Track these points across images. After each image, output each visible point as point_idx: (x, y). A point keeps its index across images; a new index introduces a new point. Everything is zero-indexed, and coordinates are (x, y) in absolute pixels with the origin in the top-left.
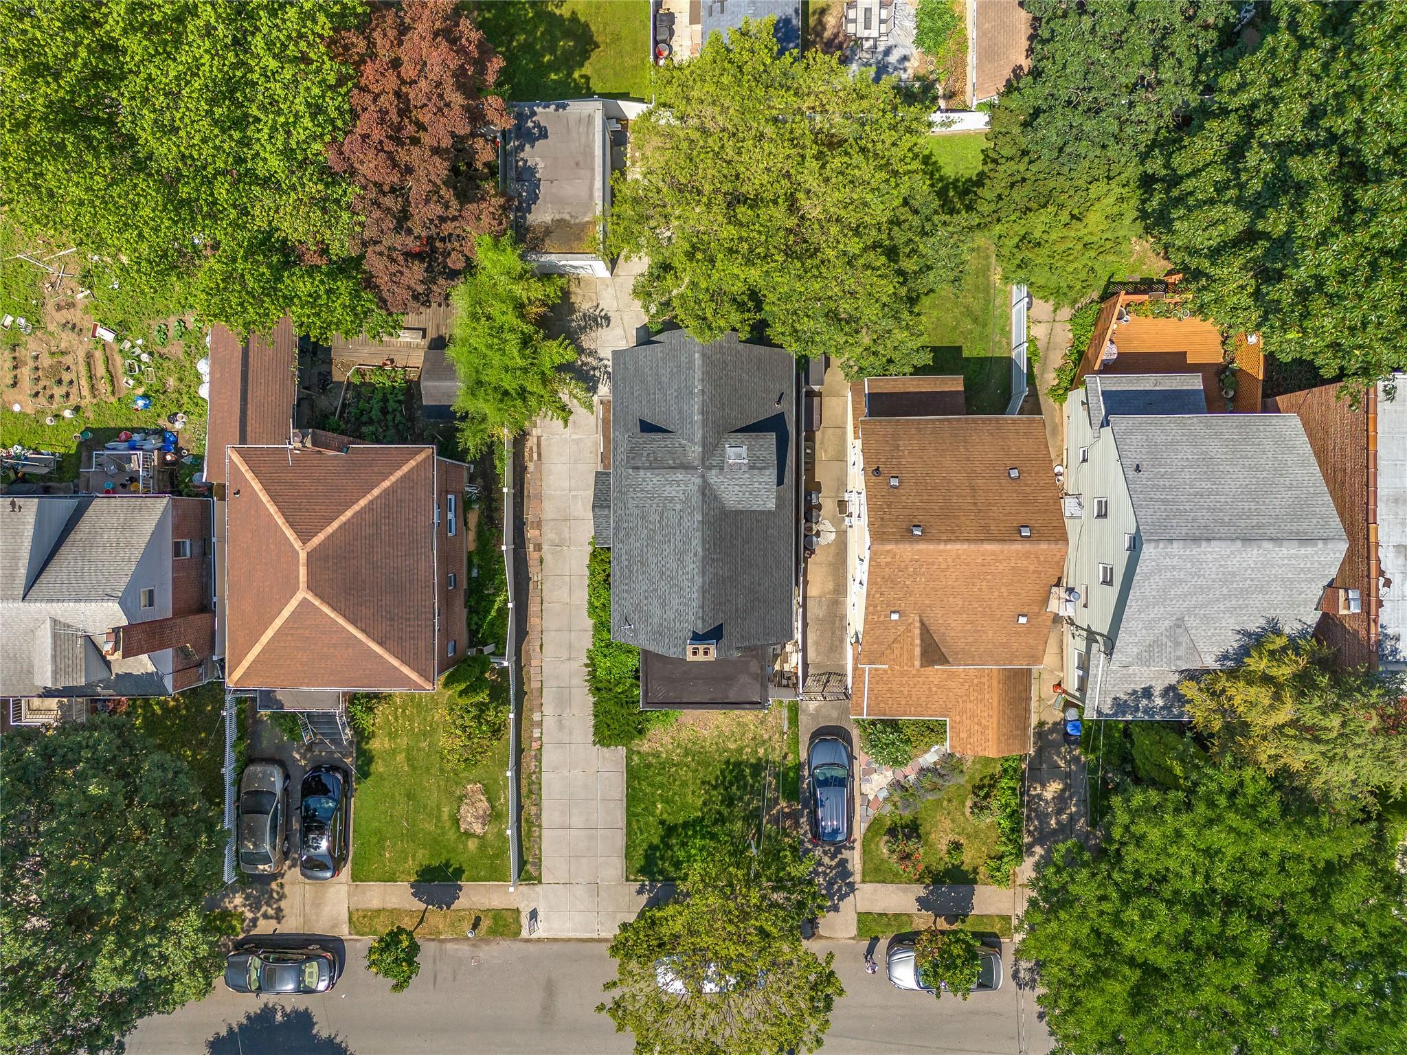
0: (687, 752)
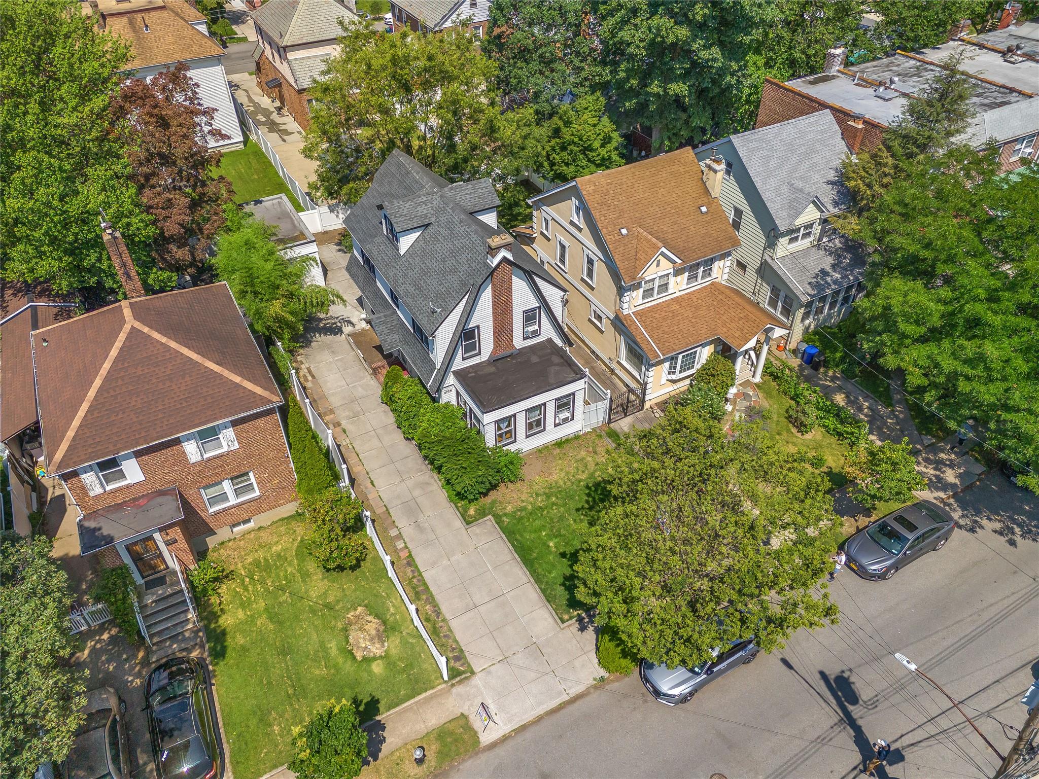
0: (548, 496)
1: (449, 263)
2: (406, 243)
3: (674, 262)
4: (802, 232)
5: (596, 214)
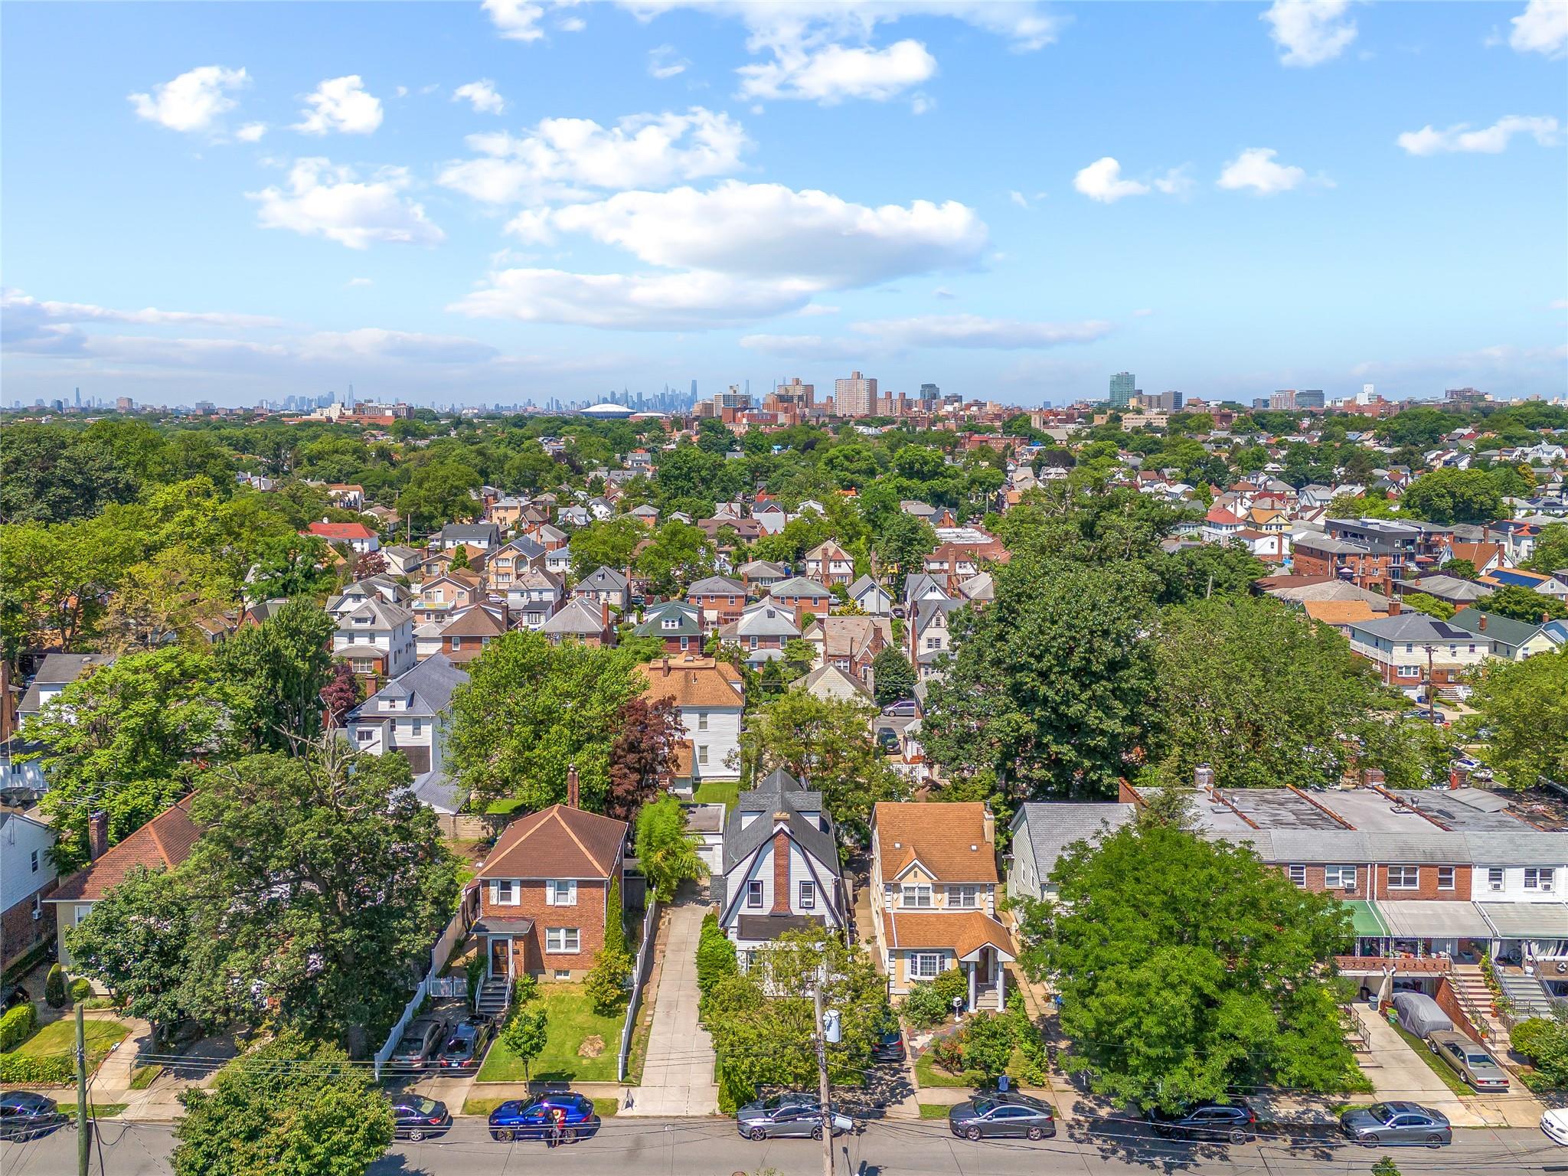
2: (746, 821)
3: (931, 879)
5: (881, 828)
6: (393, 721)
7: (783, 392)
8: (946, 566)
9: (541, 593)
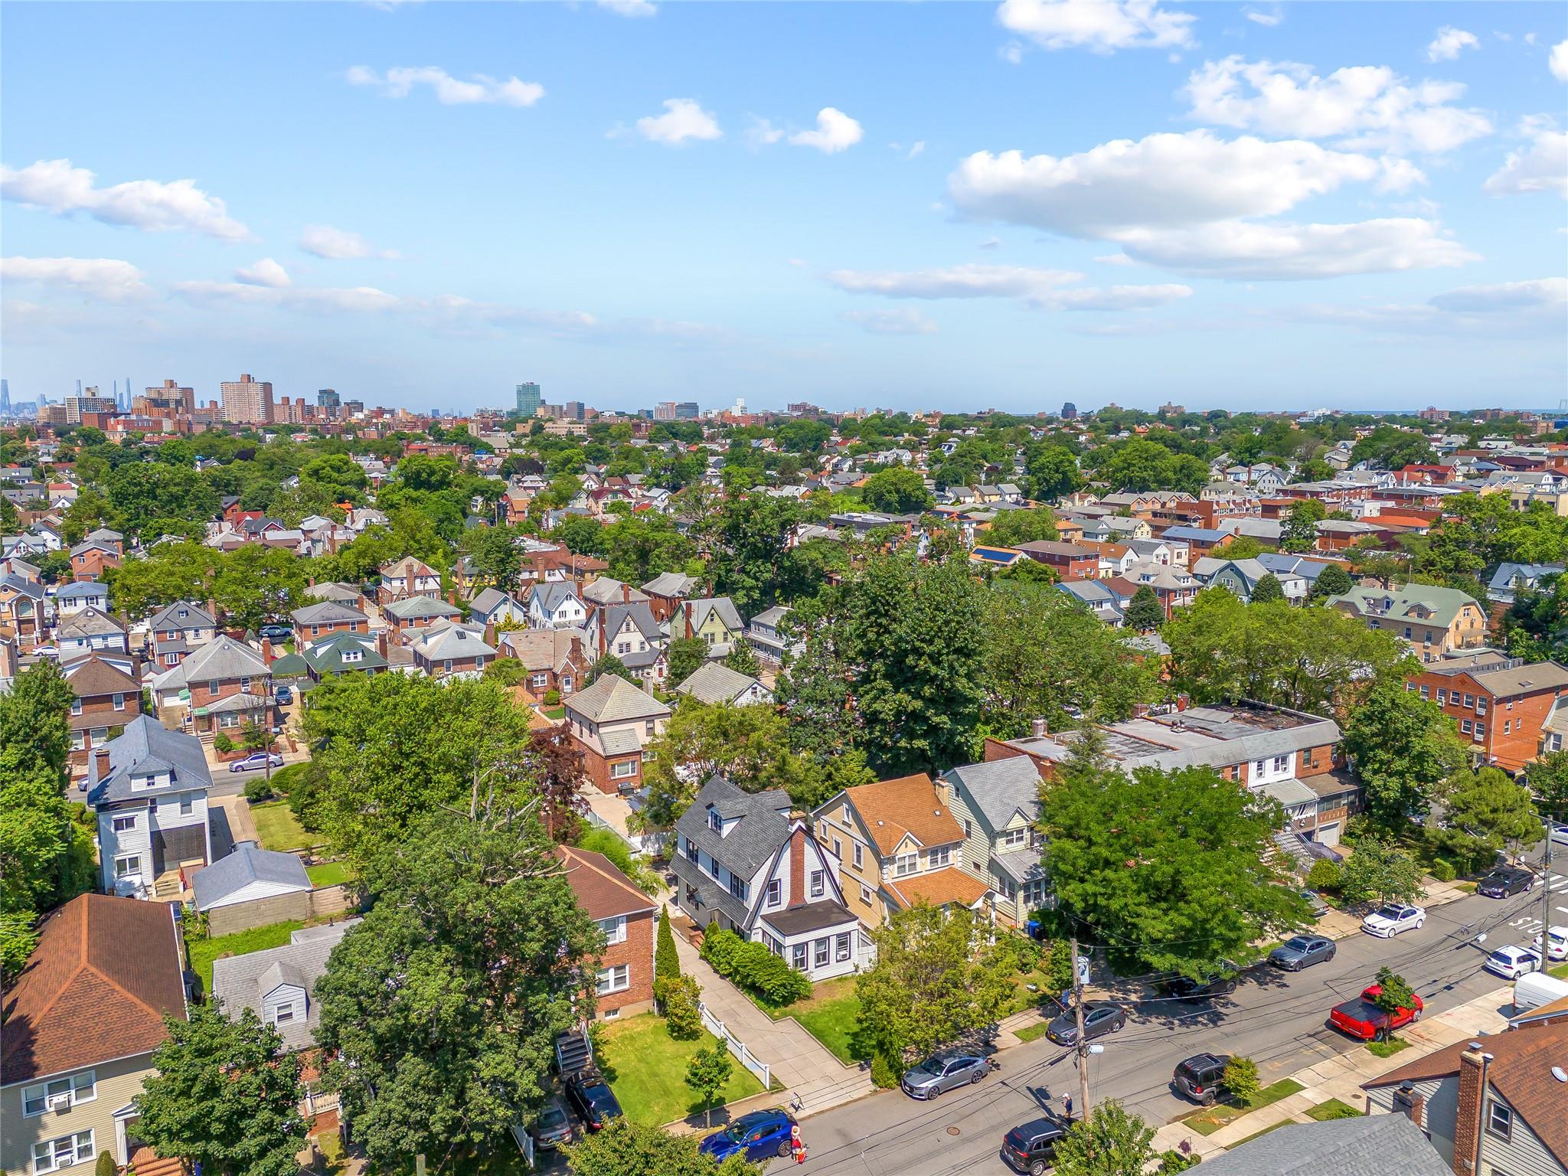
1: (760, 836)
2: (727, 829)
3: (918, 846)
4: (1015, 836)
5: (860, 811)
6: (153, 801)
7: (154, 395)
8: (535, 575)
9: (105, 638)
